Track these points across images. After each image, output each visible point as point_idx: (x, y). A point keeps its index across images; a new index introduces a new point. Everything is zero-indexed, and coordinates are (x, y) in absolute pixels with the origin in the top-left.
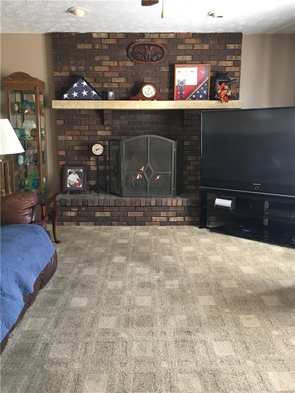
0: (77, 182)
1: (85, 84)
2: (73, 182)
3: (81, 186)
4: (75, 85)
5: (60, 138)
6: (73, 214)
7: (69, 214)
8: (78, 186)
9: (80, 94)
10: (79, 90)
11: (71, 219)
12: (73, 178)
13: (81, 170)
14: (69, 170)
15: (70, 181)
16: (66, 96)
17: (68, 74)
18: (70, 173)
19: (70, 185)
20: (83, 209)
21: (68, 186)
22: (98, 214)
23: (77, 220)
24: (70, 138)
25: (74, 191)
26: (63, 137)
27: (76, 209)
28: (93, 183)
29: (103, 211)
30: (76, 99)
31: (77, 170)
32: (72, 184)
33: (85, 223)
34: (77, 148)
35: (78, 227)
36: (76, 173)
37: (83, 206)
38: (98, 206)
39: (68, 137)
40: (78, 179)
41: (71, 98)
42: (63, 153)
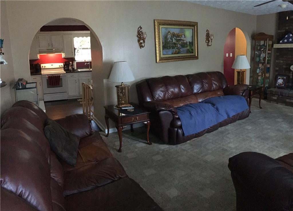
0: (282, 83)
1: (291, 35)
2: (279, 83)
3: (283, 85)
4: (286, 36)
5: (277, 61)
6: (276, 98)
7: (274, 98)
8: (282, 85)
9: (288, 40)
10: (288, 39)
11: (275, 101)
12: (280, 81)
13: (285, 78)
14: (279, 77)
15: (278, 82)
16: (281, 42)
17: (284, 31)
18: (279, 78)
19: (278, 84)
20: (281, 96)
21: (277, 85)
22: (288, 100)
23: (277, 101)
24: (282, 62)
25: (280, 87)
26: (279, 61)
27: (277, 96)
28: (290, 84)
29: (290, 99)
30: (286, 43)
31: (283, 77)
32: (279, 84)
33: (281, 103)
34: (284, 66)
35: (277, 105)
36: (282, 79)
37: (280, 95)
38: (288, 96)
39: (281, 61)
40: (282, 82)
41: (283, 43)
42: (277, 69)
